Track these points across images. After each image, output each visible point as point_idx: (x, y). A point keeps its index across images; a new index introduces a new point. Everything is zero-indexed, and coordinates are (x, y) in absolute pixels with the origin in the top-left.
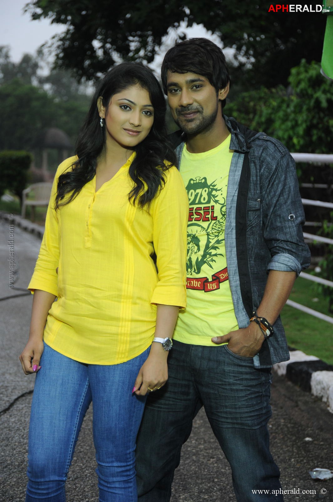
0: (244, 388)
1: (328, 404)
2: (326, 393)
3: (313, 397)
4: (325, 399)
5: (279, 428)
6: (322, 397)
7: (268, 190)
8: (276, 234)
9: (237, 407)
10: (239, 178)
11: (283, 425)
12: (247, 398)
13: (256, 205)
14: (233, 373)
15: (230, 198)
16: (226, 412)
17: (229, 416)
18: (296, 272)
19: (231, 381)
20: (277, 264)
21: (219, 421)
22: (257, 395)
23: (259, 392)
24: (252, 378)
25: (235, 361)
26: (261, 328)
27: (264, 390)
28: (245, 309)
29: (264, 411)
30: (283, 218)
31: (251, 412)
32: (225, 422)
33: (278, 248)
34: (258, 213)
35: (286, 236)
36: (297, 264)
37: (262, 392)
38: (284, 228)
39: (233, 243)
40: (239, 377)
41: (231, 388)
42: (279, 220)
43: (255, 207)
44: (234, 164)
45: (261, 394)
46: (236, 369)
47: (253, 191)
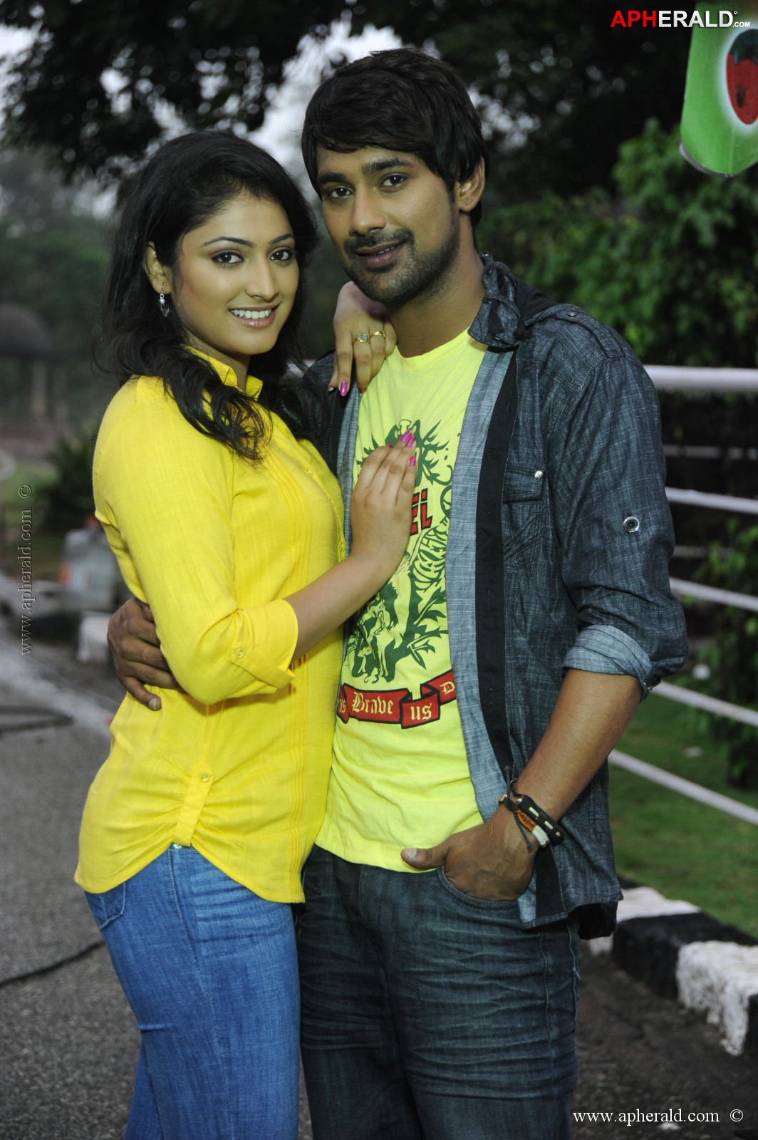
0: (487, 982)
1: (721, 1029)
2: (718, 1002)
3: (683, 1012)
4: (713, 1018)
5: (593, 1097)
6: (706, 1012)
7: (568, 453)
8: (590, 571)
9: (469, 1034)
10: (491, 414)
11: (604, 1089)
12: (495, 1010)
13: (529, 486)
14: (458, 942)
15: (463, 468)
16: (441, 1051)
17: (449, 1061)
18: (636, 677)
19: (452, 962)
20: (581, 651)
21: (425, 1076)
22: (527, 1003)
23: (532, 997)
24: (510, 955)
25: (461, 911)
26: (519, 823)
27: (551, 992)
28: (496, 763)
29: (553, 1053)
30: (609, 527)
31: (507, 1050)
32: (438, 1078)
33: (590, 610)
34: (536, 508)
35: (612, 574)
36: (638, 656)
37: (544, 998)
38: (609, 553)
39: (468, 585)
40: (471, 953)
41: (453, 980)
42: (597, 531)
43: (526, 492)
44: (483, 382)
45: (540, 1002)
46: (465, 930)
47: (525, 451)
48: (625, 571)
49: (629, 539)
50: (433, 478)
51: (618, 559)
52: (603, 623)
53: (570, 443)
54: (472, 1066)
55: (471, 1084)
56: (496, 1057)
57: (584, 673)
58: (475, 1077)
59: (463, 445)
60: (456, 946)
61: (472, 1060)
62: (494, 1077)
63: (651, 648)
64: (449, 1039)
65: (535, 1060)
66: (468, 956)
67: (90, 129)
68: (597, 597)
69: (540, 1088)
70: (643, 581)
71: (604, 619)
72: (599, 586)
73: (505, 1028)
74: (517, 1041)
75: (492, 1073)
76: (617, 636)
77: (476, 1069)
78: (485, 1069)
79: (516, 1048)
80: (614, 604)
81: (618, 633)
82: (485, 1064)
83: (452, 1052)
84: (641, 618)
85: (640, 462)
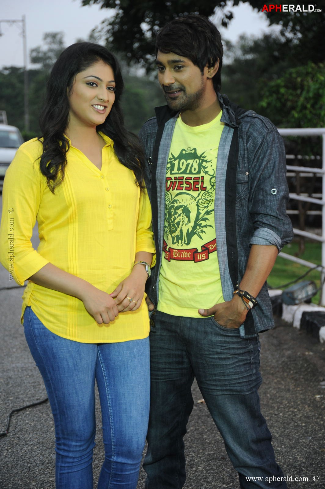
0: (231, 356)
8: (258, 207)
9: (226, 374)
10: (229, 152)
13: (244, 178)
14: (221, 343)
15: (220, 172)
16: (215, 380)
17: (218, 383)
18: (276, 246)
19: (219, 350)
20: (256, 238)
21: (209, 389)
22: (245, 362)
23: (246, 360)
24: (239, 347)
25: (222, 333)
26: (243, 301)
27: (253, 357)
28: (231, 279)
29: (254, 378)
30: (266, 192)
31: (239, 379)
32: (214, 390)
33: (258, 223)
34: (246, 186)
35: (266, 209)
36: (277, 238)
37: (251, 359)
38: (265, 201)
39: (222, 215)
40: (226, 347)
41: (219, 357)
42: (262, 193)
43: (243, 180)
44: (223, 139)
45: (249, 361)
46: (223, 339)
47: (242, 165)
48: (271, 208)
49: (273, 196)
50: (206, 173)
51: (269, 203)
52: (263, 227)
53: (254, 162)
54: (227, 385)
55: (227, 390)
56: (235, 381)
57: (258, 246)
58: (228, 388)
59: (219, 163)
60: (220, 345)
61: (227, 383)
62: (235, 388)
63: (281, 235)
64: (218, 376)
65: (248, 381)
66: (225, 348)
67: (136, 45)
68: (261, 218)
69: (250, 390)
70: (277, 212)
71: (264, 226)
72: (261, 213)
73: (238, 372)
74: (242, 375)
75: (234, 387)
76: (269, 232)
77: (228, 386)
78: (232, 386)
79: (242, 378)
80: (267, 220)
81: (269, 231)
82: (231, 384)
83: (220, 380)
84: (277, 224)
85: (278, 169)
